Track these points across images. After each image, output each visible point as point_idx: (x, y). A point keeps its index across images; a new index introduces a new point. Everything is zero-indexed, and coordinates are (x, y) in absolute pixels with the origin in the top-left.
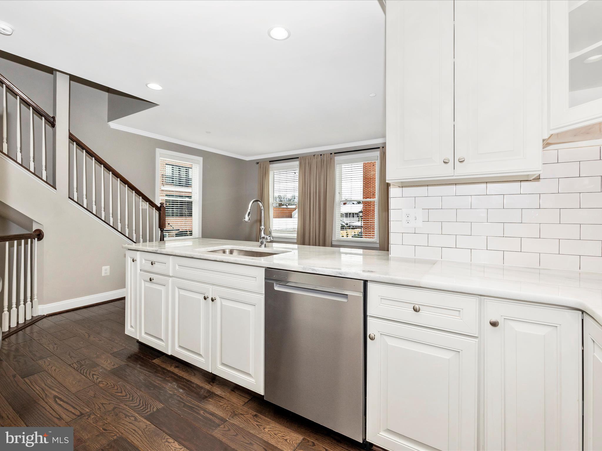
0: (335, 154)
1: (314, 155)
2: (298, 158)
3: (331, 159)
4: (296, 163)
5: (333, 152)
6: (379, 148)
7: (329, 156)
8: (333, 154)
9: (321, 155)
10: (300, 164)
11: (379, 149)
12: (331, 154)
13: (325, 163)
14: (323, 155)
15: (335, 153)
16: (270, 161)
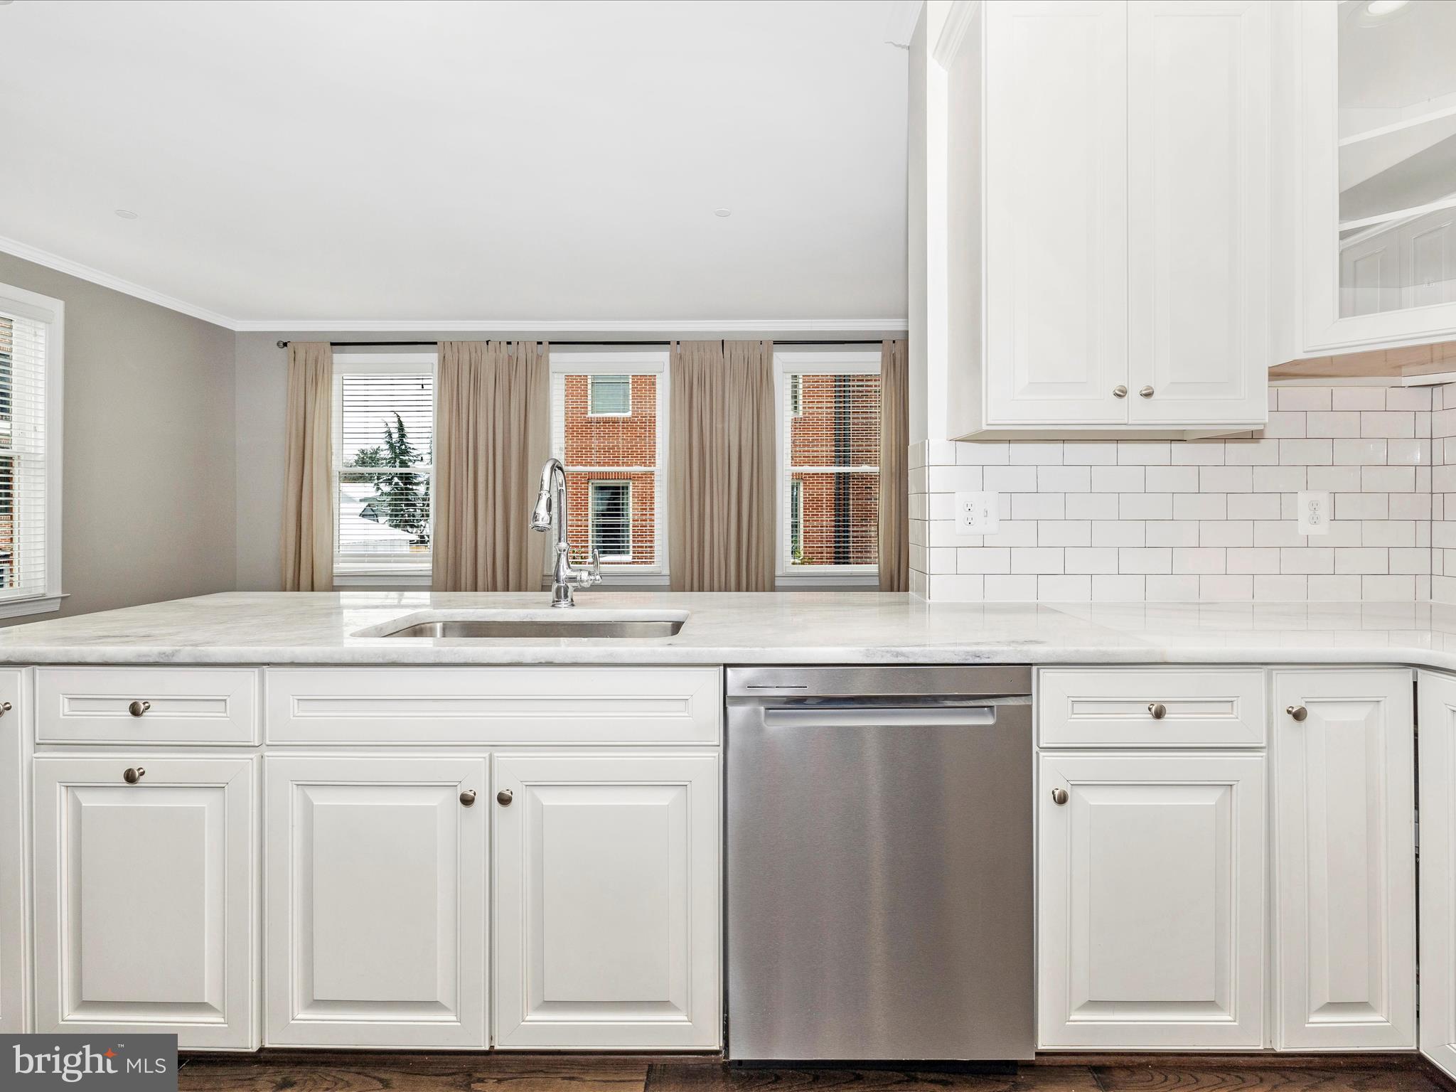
0: (551, 346)
1: (487, 342)
2: (435, 343)
3: (539, 357)
4: (430, 358)
5: (545, 339)
6: (668, 343)
7: (535, 350)
8: (546, 344)
9: (509, 343)
10: (443, 360)
11: (669, 346)
12: (540, 343)
13: (522, 368)
14: (514, 344)
15: (550, 343)
16: (332, 344)
